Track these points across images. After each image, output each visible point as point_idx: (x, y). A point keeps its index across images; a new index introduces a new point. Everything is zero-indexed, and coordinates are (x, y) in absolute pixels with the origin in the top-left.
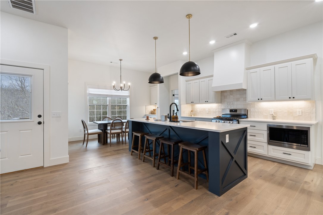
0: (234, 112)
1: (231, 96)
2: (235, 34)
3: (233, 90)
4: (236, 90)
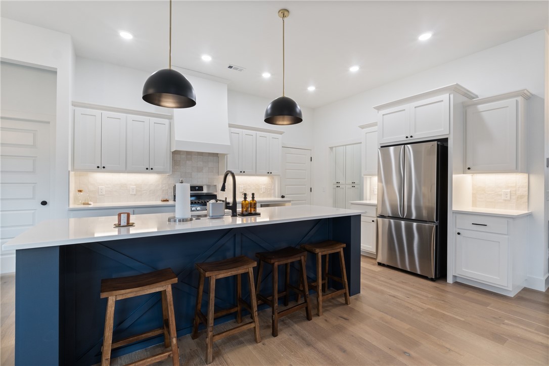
0: (198, 190)
1: (189, 163)
2: (230, 67)
3: (192, 152)
4: (198, 152)
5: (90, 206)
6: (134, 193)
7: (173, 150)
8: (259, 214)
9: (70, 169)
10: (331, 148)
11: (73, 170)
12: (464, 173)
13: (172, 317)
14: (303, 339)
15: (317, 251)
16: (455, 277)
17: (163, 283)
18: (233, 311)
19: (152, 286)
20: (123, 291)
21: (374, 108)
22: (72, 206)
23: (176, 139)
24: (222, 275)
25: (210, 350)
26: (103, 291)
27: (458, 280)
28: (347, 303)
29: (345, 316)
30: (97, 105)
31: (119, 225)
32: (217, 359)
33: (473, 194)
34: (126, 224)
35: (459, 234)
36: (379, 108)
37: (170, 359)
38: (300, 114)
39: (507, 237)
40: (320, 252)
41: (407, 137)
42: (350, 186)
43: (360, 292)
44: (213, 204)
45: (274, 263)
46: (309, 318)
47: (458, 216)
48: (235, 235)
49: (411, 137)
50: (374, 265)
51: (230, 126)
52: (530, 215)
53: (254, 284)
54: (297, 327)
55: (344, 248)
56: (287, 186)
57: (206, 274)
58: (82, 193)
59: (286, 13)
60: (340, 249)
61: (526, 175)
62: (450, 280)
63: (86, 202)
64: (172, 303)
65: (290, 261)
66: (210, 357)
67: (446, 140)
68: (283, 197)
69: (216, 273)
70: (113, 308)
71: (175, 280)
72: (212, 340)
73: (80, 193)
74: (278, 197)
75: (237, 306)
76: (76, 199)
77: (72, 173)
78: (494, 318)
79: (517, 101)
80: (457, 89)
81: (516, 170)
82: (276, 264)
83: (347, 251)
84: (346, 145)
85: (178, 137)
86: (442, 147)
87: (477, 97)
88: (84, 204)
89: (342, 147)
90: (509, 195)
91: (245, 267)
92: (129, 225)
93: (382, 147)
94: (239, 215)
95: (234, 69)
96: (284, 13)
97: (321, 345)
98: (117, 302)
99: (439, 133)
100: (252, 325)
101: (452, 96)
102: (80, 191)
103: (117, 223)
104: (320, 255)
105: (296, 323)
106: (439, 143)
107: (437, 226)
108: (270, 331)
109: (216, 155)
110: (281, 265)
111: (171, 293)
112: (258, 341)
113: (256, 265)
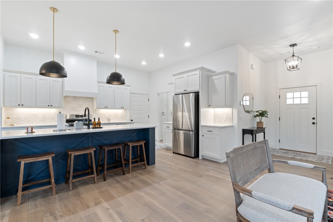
5: (14, 126)
6: (42, 119)
7: (64, 95)
8: (102, 128)
9: (2, 106)
10: (158, 94)
11: (4, 106)
12: (208, 108)
13: (52, 170)
14: (117, 181)
15: (129, 144)
16: (203, 156)
17: (47, 156)
18: (86, 172)
19: (42, 157)
20: (28, 159)
21: (172, 75)
22: (3, 126)
23: (66, 90)
24: (78, 153)
25: (71, 185)
26: (18, 159)
27: (204, 158)
28: (145, 168)
29: (142, 173)
30: (18, 71)
31: (27, 133)
32: (74, 190)
33: (214, 117)
34: (31, 132)
35: (203, 136)
36: (174, 75)
37: (51, 188)
38: (124, 80)
39: (219, 136)
40: (131, 145)
41: (184, 90)
42: (161, 114)
43: (155, 164)
44: (76, 123)
45: (105, 149)
46: (124, 174)
47: (203, 127)
48: (88, 137)
49: (186, 90)
50: (171, 153)
51: (98, 82)
52: (232, 126)
53: (94, 158)
54: (117, 178)
55: (144, 143)
56: (134, 115)
57: (69, 153)
58: (9, 119)
59: (117, 32)
60: (142, 143)
61: (231, 109)
62: (200, 157)
63: (12, 124)
64: (52, 165)
65: (114, 148)
66: (71, 188)
67: (198, 92)
68: (132, 120)
69: (74, 152)
70: (23, 166)
71: (54, 155)
72: (71, 181)
73: (8, 119)
74: (129, 121)
75: (89, 170)
76: (6, 123)
77: (3, 109)
78: (206, 170)
79: (225, 76)
80: (202, 69)
81: (225, 106)
82: (106, 149)
83: (147, 145)
84: (168, 92)
85: (66, 88)
86: (197, 95)
87: (215, 72)
88: (10, 125)
89: (166, 93)
90: (226, 118)
91: (90, 150)
92: (32, 132)
93: (175, 95)
94: (91, 128)
95: (99, 53)
96: (116, 31)
97: (124, 183)
98: (25, 164)
99: (196, 89)
100: (93, 176)
101: (200, 72)
102: (8, 118)
103: (26, 132)
104: (131, 146)
105: (117, 176)
106: (196, 94)
107: (195, 133)
108: (103, 179)
109: (92, 98)
110: (109, 150)
111: (51, 160)
112: (96, 183)
113: (95, 150)
